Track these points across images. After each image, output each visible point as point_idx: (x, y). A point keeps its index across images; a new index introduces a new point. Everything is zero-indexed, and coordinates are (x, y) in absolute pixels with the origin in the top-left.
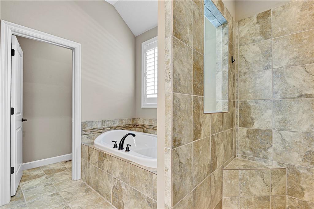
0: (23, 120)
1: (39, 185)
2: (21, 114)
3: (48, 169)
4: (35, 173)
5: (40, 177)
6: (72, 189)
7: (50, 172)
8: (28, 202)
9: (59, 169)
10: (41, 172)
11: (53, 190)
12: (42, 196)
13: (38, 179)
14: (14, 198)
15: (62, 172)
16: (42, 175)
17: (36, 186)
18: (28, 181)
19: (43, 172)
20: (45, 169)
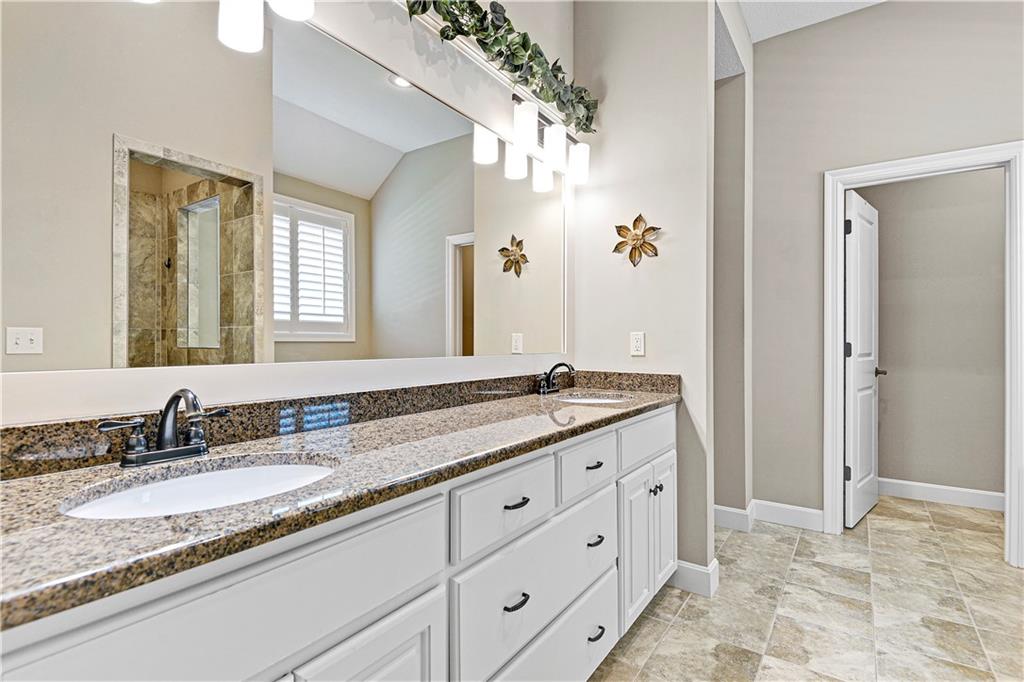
0: (877, 372)
1: (908, 534)
2: (874, 357)
3: (943, 512)
4: (908, 510)
5: (916, 520)
6: (994, 578)
7: (945, 521)
8: (875, 550)
9: (978, 525)
10: (923, 513)
11: (937, 556)
12: (908, 555)
13: (912, 523)
14: (848, 532)
15: (981, 534)
16: (924, 520)
17: (900, 533)
18: (884, 518)
19: (928, 514)
20: (936, 510)
